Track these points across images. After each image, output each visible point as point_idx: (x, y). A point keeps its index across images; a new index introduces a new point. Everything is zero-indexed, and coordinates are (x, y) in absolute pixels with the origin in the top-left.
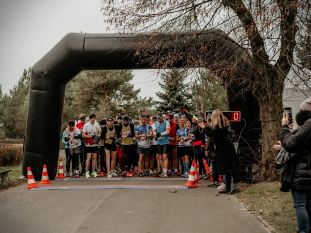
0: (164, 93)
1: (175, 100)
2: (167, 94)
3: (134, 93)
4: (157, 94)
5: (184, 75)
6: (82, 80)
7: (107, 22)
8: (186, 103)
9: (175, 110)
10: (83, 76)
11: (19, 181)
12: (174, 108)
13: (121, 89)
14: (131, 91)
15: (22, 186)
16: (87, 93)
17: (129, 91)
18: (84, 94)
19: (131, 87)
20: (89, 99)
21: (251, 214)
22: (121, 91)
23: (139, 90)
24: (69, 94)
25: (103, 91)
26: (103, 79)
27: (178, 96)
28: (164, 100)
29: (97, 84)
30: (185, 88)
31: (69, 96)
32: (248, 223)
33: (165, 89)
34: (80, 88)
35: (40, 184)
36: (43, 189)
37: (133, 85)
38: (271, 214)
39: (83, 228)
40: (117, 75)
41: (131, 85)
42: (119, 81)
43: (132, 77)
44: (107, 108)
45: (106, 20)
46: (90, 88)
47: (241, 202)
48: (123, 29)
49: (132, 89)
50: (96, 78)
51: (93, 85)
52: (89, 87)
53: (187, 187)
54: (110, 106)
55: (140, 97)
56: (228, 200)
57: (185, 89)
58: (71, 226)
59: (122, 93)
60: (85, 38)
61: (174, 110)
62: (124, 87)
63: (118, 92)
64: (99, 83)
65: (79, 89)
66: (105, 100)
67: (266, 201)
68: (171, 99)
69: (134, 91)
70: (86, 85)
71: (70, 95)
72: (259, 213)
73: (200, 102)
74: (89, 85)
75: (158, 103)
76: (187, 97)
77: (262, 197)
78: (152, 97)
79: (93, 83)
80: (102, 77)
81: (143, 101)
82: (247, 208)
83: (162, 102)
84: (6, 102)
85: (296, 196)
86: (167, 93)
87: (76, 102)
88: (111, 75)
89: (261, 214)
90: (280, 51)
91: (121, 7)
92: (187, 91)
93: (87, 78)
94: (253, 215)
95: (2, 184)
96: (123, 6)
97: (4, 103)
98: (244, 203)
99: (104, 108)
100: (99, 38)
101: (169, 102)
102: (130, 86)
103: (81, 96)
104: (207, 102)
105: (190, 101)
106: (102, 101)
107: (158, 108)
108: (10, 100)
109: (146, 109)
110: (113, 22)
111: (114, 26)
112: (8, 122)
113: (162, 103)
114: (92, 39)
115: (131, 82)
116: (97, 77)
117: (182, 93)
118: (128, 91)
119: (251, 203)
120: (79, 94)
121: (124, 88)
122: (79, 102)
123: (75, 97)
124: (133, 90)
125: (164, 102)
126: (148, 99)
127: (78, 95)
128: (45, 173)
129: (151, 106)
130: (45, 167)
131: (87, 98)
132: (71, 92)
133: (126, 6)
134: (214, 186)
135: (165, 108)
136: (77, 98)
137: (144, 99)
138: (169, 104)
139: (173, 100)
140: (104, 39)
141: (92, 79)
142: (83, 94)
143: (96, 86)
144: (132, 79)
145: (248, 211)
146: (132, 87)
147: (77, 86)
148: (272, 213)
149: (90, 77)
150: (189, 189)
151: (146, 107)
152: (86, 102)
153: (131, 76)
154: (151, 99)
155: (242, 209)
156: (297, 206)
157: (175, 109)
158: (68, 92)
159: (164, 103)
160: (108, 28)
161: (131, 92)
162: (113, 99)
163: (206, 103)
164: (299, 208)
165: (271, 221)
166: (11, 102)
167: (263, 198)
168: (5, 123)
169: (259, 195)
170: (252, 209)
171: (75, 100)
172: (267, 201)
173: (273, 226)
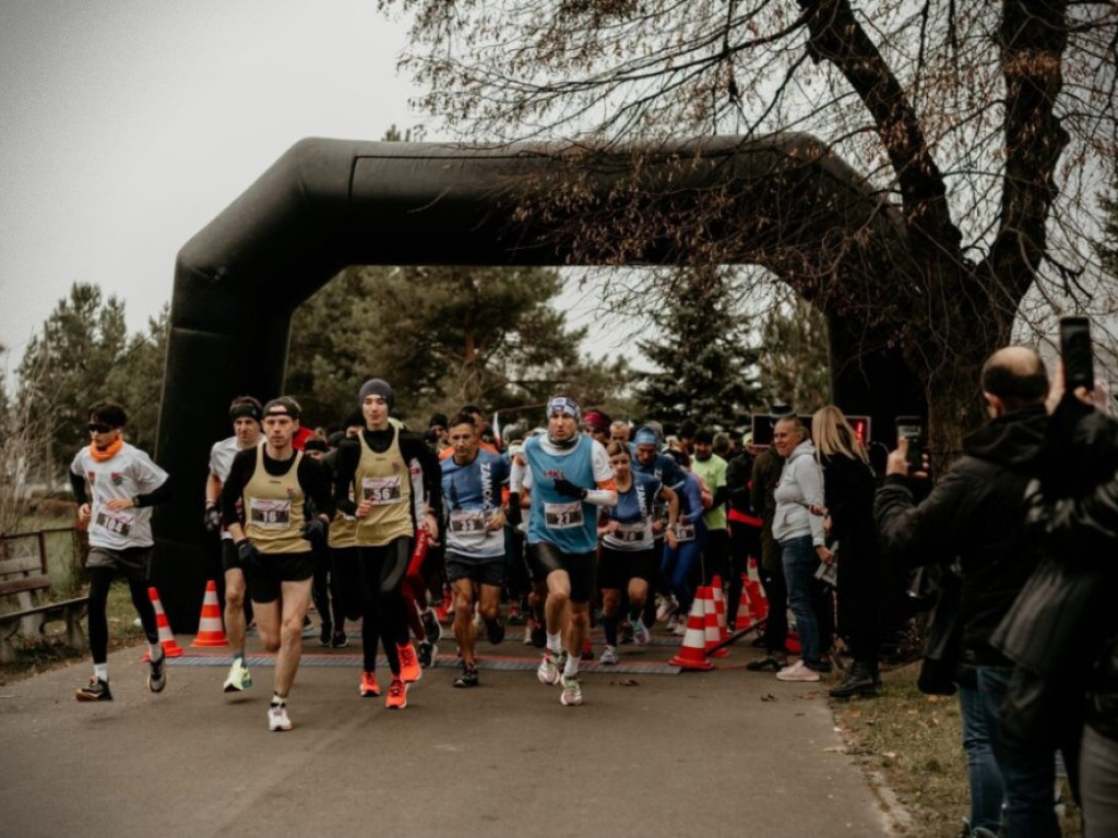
0: (665, 343)
1: (700, 368)
2: (675, 347)
3: (567, 341)
4: (641, 346)
5: (734, 284)
6: (390, 293)
7: (417, 108)
8: (739, 380)
9: (701, 403)
10: (396, 277)
11: (129, 632)
12: (697, 396)
13: (521, 327)
14: (555, 333)
15: (133, 650)
16: (405, 338)
17: (550, 333)
18: (396, 340)
19: (556, 318)
20: (410, 358)
21: (854, 764)
22: (524, 333)
23: (585, 331)
24: (344, 337)
25: (460, 333)
26: (461, 288)
27: (712, 355)
28: (665, 367)
29: (439, 307)
30: (736, 326)
31: (344, 346)
32: (830, 796)
33: (667, 331)
34: (381, 318)
35: (192, 645)
36: (194, 661)
37: (563, 314)
38: (919, 766)
39: (279, 795)
40: (510, 279)
41: (558, 314)
42: (516, 298)
43: (561, 286)
44: (473, 390)
45: (417, 102)
46: (416, 322)
47: (837, 724)
48: (471, 130)
49: (560, 328)
50: (435, 286)
51: (425, 312)
52: (412, 317)
53: (676, 670)
54: (482, 382)
55: (588, 355)
56: (798, 715)
57: (735, 330)
58: (239, 789)
59: (525, 340)
60: (356, 158)
61: (695, 401)
62: (534, 317)
63: (512, 337)
64: (448, 304)
65: (378, 323)
66: (467, 362)
67: (920, 722)
68: (687, 365)
69: (565, 334)
70: (403, 308)
71: (347, 341)
72: (879, 764)
73: (791, 375)
74: (411, 310)
75: (642, 376)
76: (742, 360)
77: (913, 709)
78: (626, 357)
79: (427, 304)
80: (455, 285)
81: (598, 367)
82: (850, 743)
83: (655, 375)
84: (137, 360)
85: (975, 707)
86: (673, 342)
87: (367, 366)
88: (488, 278)
89: (887, 764)
90: (998, 222)
91: (463, 57)
92: (743, 337)
93: (407, 286)
94: (858, 770)
95: (67, 644)
96: (472, 55)
97: (129, 365)
98: (847, 728)
99: (462, 391)
100: (403, 157)
101: (678, 375)
102: (553, 316)
103: (386, 347)
104: (814, 377)
105: (753, 371)
106: (453, 365)
107: (642, 393)
108: (151, 356)
109: (606, 395)
110: (440, 106)
111: (441, 120)
112: (140, 431)
113: (657, 378)
114: (379, 160)
115: (556, 304)
116: (439, 282)
117: (727, 346)
118: (546, 333)
119: (868, 727)
120: (379, 338)
121: (532, 322)
122: (376, 366)
123: (364, 350)
124: (563, 330)
125: (662, 375)
126: (612, 361)
127: (373, 343)
128: (213, 607)
129: (622, 387)
130: (211, 590)
131: (404, 354)
132: (349, 334)
133: (482, 54)
134: (771, 666)
135: (668, 394)
136: (371, 352)
137: (600, 363)
138: (681, 381)
139: (692, 369)
140: (421, 160)
141: (424, 289)
142: (389, 341)
143: (436, 314)
144: (560, 293)
145: (849, 753)
146: (561, 320)
147: (370, 314)
148: (924, 764)
149: (417, 283)
150: (684, 674)
151: (606, 388)
152: (401, 369)
153: (557, 283)
154: (622, 362)
155: (830, 749)
156: (975, 740)
157: (700, 399)
158: (340, 333)
159: (663, 378)
160: (421, 127)
161: (557, 337)
162: (494, 360)
163: (811, 380)
164: (980, 748)
165: (905, 792)
166: (153, 361)
167: (915, 712)
168: (132, 431)
169: (905, 702)
170: (864, 748)
171: (363, 361)
172: (924, 724)
173: (907, 806)
